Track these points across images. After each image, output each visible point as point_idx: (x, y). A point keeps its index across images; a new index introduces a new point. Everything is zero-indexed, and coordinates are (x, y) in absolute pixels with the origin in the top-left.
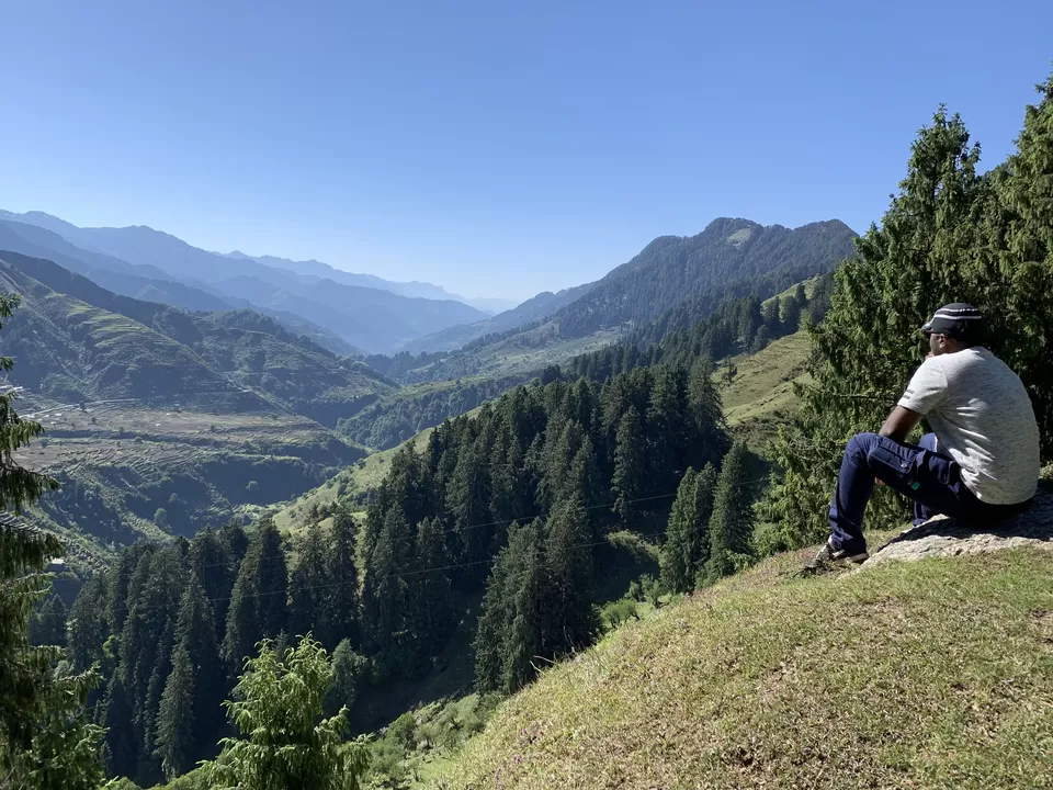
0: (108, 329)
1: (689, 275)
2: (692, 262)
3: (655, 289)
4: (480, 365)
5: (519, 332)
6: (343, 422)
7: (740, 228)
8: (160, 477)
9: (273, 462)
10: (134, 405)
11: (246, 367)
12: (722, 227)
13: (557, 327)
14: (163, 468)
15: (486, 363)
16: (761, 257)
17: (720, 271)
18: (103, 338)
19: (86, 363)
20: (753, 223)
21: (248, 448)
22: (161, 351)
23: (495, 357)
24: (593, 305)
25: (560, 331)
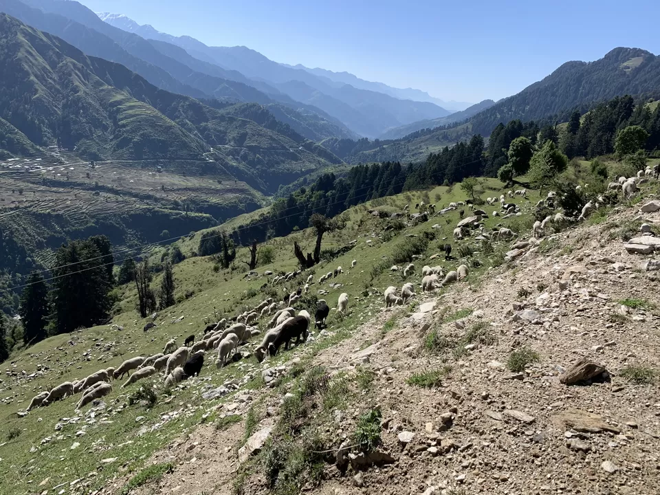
0: (130, 112)
1: (582, 93)
2: (586, 82)
3: (552, 103)
4: (408, 151)
5: (445, 128)
6: (282, 187)
7: (633, 57)
8: (87, 223)
9: (187, 217)
10: (131, 165)
11: (232, 143)
12: (619, 54)
13: (470, 127)
14: (93, 217)
15: (413, 150)
16: (645, 81)
17: (607, 91)
18: (125, 118)
19: (111, 134)
20: (646, 52)
21: (176, 205)
22: (159, 129)
23: (420, 147)
24: (501, 112)
25: (472, 130)
